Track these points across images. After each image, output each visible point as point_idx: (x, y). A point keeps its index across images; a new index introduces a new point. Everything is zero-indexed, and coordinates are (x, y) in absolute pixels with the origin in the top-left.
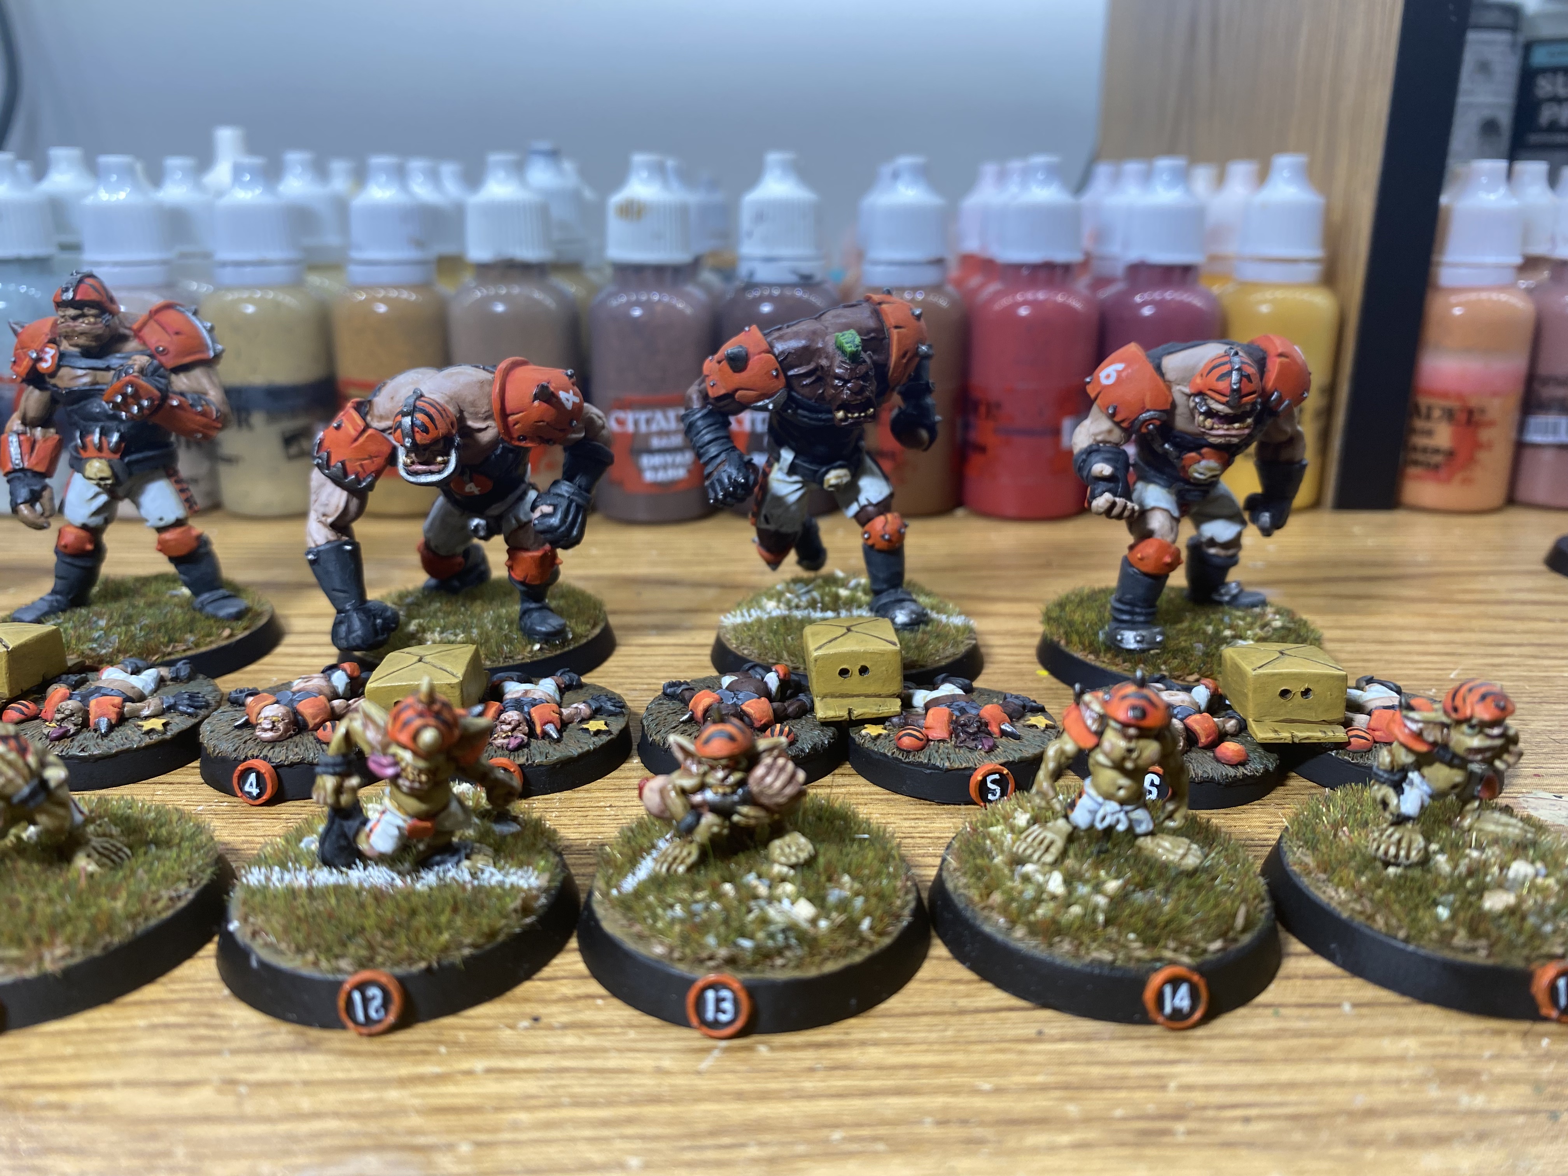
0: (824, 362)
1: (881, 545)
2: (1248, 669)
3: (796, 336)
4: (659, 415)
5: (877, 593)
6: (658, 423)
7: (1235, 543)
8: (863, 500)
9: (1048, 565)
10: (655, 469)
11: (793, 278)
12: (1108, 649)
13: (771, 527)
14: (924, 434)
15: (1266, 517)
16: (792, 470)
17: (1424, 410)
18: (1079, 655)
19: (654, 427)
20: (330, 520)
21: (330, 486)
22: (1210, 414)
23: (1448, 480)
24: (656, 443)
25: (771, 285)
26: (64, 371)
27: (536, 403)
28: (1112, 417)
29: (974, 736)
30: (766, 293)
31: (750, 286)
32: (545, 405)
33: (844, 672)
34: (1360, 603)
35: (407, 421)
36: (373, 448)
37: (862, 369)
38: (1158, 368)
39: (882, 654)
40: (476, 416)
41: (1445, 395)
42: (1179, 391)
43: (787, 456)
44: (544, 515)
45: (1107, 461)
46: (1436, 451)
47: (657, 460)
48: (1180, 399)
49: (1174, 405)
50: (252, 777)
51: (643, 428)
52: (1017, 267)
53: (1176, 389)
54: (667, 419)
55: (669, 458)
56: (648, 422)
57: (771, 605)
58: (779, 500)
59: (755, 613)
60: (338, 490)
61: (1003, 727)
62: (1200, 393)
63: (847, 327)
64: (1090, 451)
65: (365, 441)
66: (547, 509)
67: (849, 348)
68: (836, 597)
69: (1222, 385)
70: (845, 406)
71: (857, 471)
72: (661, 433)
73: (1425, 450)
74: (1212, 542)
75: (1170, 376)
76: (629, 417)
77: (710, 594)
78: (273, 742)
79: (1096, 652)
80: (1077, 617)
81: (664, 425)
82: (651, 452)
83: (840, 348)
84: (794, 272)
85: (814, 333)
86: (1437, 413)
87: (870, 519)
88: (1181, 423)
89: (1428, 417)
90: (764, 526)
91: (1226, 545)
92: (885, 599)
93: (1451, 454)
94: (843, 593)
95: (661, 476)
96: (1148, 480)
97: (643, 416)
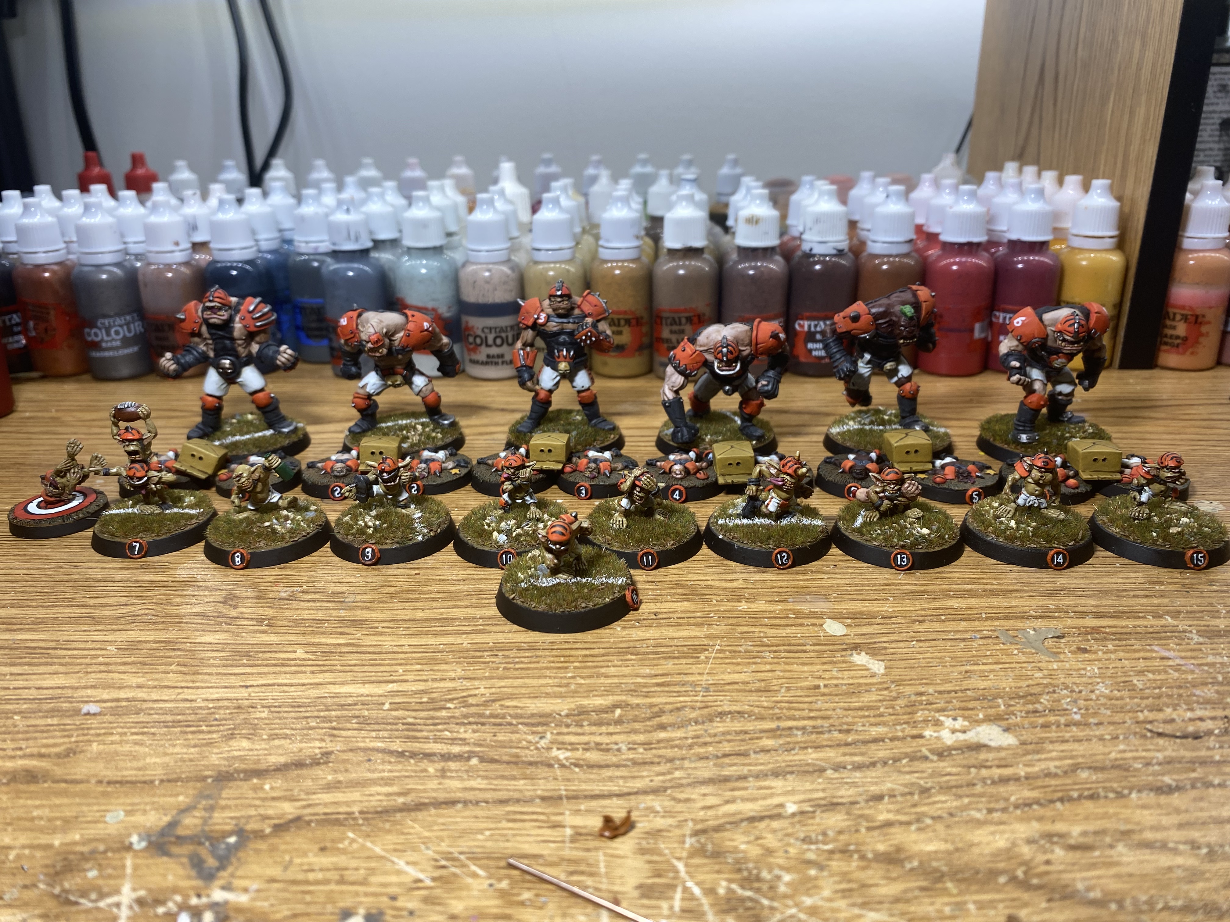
0: (894, 319)
1: (909, 396)
2: (1080, 450)
3: (880, 306)
5: (903, 418)
7: (1071, 394)
8: (900, 375)
11: (834, 252)
12: (1014, 442)
13: (855, 388)
14: (931, 346)
15: (1086, 383)
16: (868, 363)
17: (1171, 316)
18: (1000, 445)
20: (675, 388)
21: (677, 375)
22: (1064, 340)
23: (1183, 353)
26: (549, 324)
27: (769, 339)
28: (1019, 340)
29: (966, 477)
30: (817, 259)
31: (809, 255)
32: (772, 341)
33: (908, 452)
34: (1131, 420)
35: (725, 350)
36: (698, 359)
37: (913, 323)
38: (1041, 319)
39: (924, 445)
40: (743, 345)
41: (1183, 307)
42: (1050, 329)
43: (867, 356)
44: (764, 386)
45: (1016, 360)
46: (1178, 337)
48: (1049, 332)
49: (1047, 335)
52: (953, 244)
53: (1049, 328)
57: (851, 423)
58: (861, 375)
59: (846, 428)
60: (681, 377)
61: (977, 473)
62: (1060, 332)
63: (904, 303)
64: (1008, 355)
65: (694, 356)
66: (764, 383)
67: (909, 314)
68: (883, 419)
69: (1071, 329)
70: (904, 338)
71: (899, 363)
73: (1171, 337)
74: (1060, 394)
75: (1046, 323)
79: (1008, 444)
80: (997, 428)
83: (904, 314)
84: (834, 248)
85: (889, 305)
86: (1178, 317)
87: (903, 384)
88: (1050, 343)
89: (1174, 319)
90: (852, 387)
91: (1067, 395)
92: (908, 421)
93: (1185, 339)
94: (886, 417)
96: (1033, 367)
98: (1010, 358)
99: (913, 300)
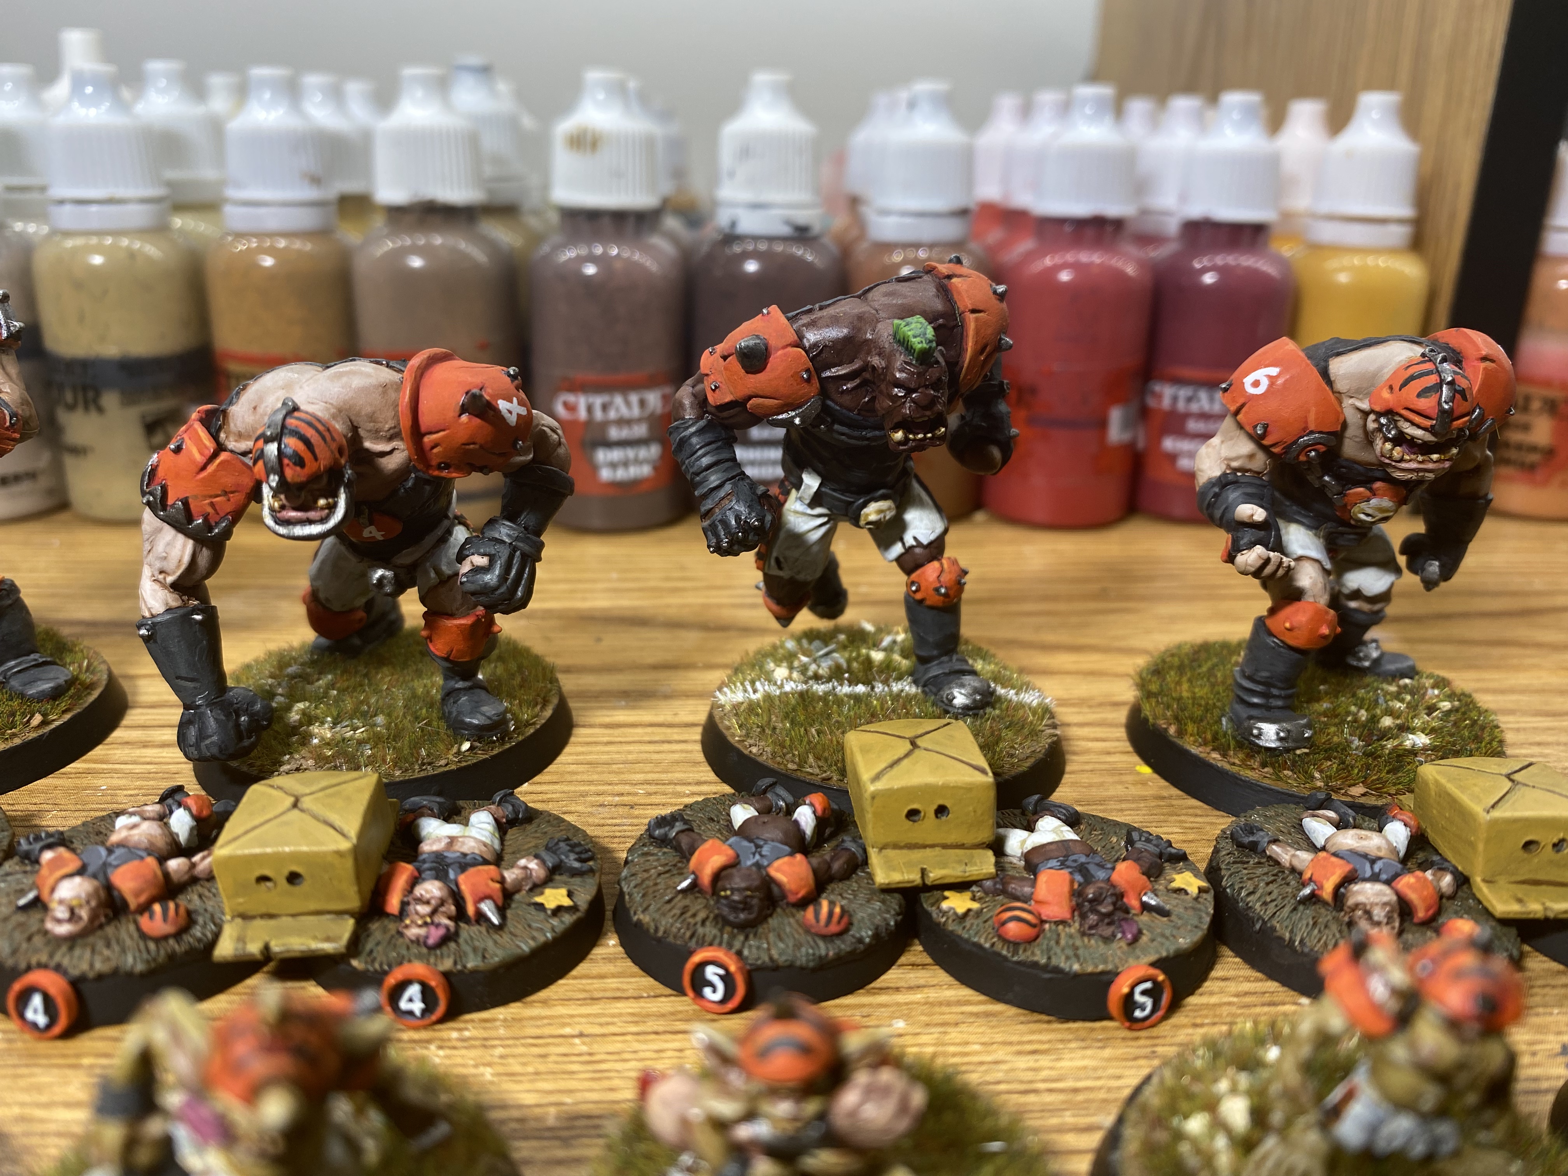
0: (876, 361)
1: (934, 600)
2: (1478, 809)
3: (835, 321)
4: (618, 400)
5: (923, 661)
6: (617, 410)
7: (1385, 597)
8: (909, 540)
9: (1102, 595)
10: (613, 465)
11: (785, 230)
12: (1240, 746)
13: (785, 574)
14: (996, 453)
15: (1434, 567)
16: (816, 500)
18: (1195, 750)
19: (612, 415)
20: (170, 579)
21: (169, 532)
22: (1400, 439)
23: (1545, 483)
24: (614, 433)
25: (756, 238)
27: (465, 418)
28: (1258, 440)
29: (1108, 919)
30: (750, 247)
31: (730, 238)
32: (477, 421)
33: (912, 814)
34: (1497, 652)
35: (272, 449)
36: (228, 480)
37: (933, 373)
38: (1325, 374)
39: (969, 788)
40: (376, 435)
41: (1547, 383)
42: (1351, 408)
43: (811, 482)
44: (477, 570)
45: (1249, 498)
46: (1533, 449)
47: (616, 455)
48: (1352, 418)
49: (1345, 425)
50: (37, 1001)
51: (598, 415)
52: (1060, 222)
53: (1348, 402)
54: (628, 404)
55: (630, 453)
56: (605, 407)
57: (780, 673)
58: (798, 538)
59: (762, 688)
60: (181, 538)
61: (1145, 899)
62: (1389, 413)
63: (906, 312)
64: (1224, 482)
65: (216, 471)
67: (918, 344)
68: (868, 661)
69: (1426, 404)
70: (907, 425)
71: (904, 501)
72: (622, 422)
73: (1519, 447)
74: (1357, 594)
75: (1341, 385)
76: (581, 401)
77: (692, 638)
78: (71, 940)
79: (1224, 752)
80: (1185, 691)
81: (624, 412)
82: (609, 445)
83: (904, 343)
84: (788, 222)
85: (860, 318)
86: (1536, 405)
87: (918, 566)
88: (1351, 448)
89: (1525, 409)
90: (775, 572)
91: (1373, 600)
92: (935, 670)
93: (1549, 453)
94: (877, 656)
95: (621, 474)
96: (1291, 520)
97: (598, 401)
98: (1232, 495)
99: (938, 305)
